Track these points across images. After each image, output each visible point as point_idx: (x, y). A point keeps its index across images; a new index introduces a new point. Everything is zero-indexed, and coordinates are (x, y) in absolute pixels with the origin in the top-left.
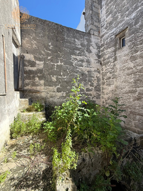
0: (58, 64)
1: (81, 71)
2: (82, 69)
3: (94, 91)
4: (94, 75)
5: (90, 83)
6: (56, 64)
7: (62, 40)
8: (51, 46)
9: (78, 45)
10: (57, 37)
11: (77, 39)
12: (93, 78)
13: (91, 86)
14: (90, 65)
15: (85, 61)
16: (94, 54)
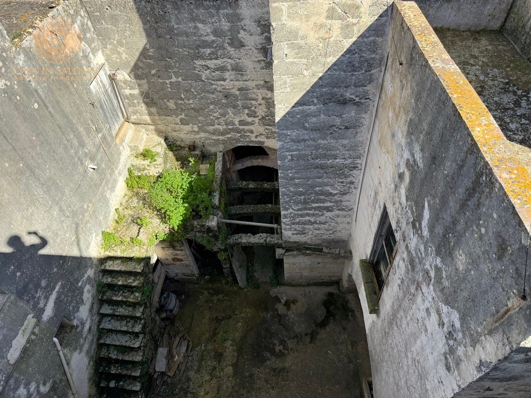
1: (223, 89)
2: (223, 85)
3: (258, 125)
4: (257, 96)
5: (246, 111)
9: (207, 35)
11: (202, 22)
12: (254, 102)
14: (242, 75)
16: (253, 48)
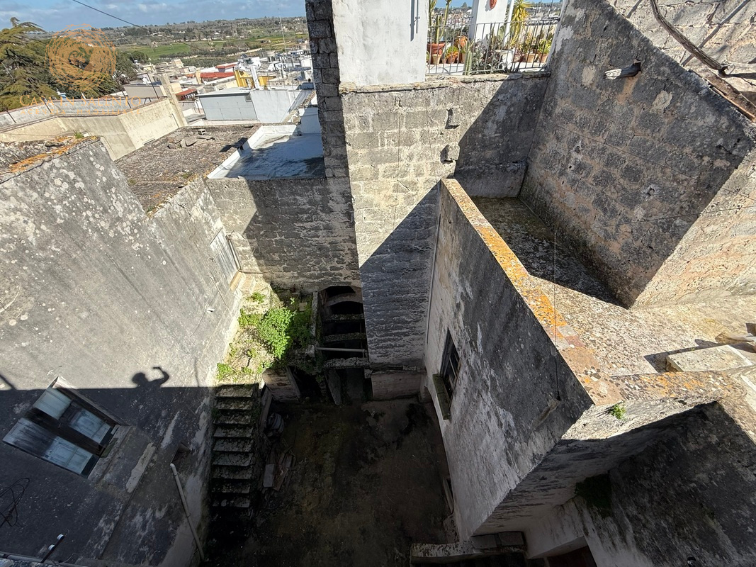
0: (277, 238)
2: (317, 241)
3: (346, 269)
4: (344, 247)
6: (273, 240)
7: (274, 204)
9: (304, 204)
10: (264, 201)
11: (300, 195)
12: (342, 252)
13: (338, 262)
14: (332, 232)
15: (322, 228)
16: (340, 213)
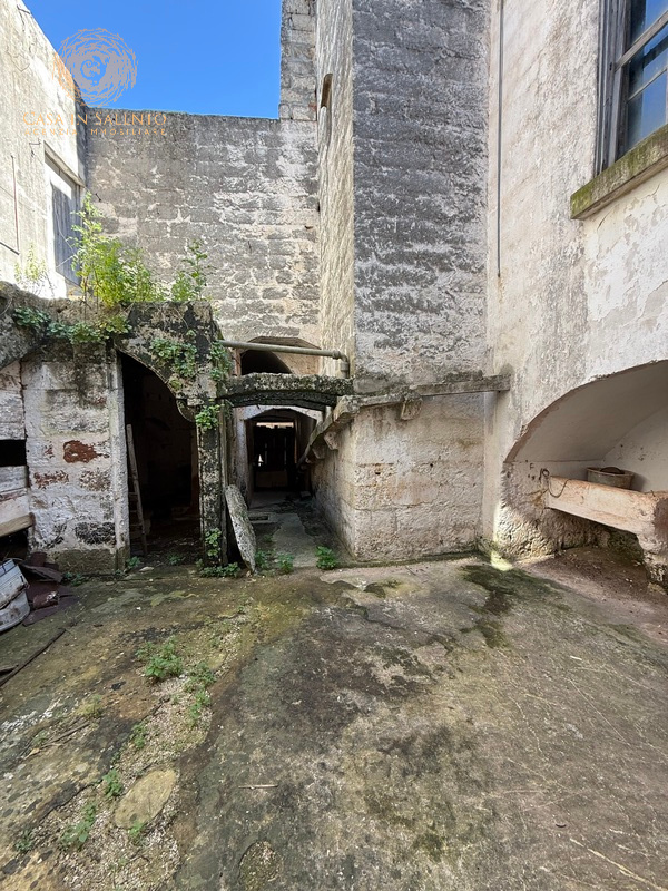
0: (176, 221)
1: (247, 236)
2: (248, 231)
3: (292, 297)
4: (294, 248)
5: (276, 274)
6: (169, 223)
7: (187, 156)
8: (157, 176)
10: (172, 149)
13: (280, 280)
14: (276, 215)
15: (260, 205)
16: (293, 180)
